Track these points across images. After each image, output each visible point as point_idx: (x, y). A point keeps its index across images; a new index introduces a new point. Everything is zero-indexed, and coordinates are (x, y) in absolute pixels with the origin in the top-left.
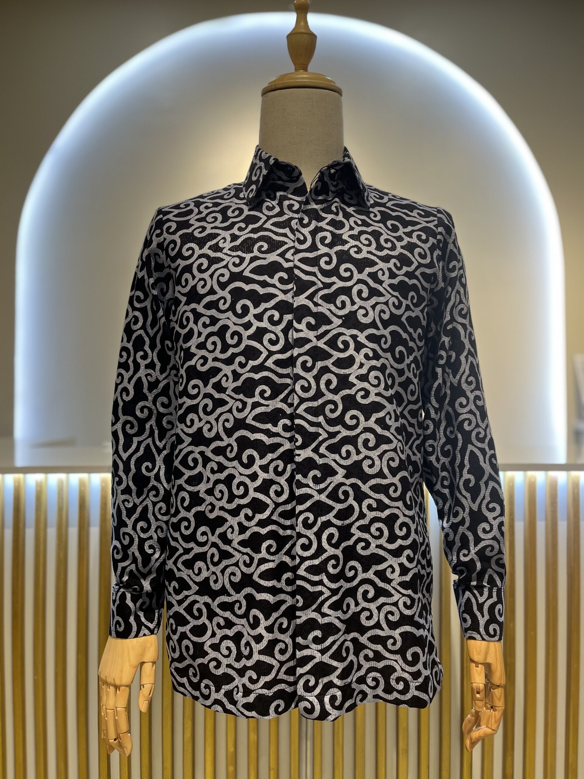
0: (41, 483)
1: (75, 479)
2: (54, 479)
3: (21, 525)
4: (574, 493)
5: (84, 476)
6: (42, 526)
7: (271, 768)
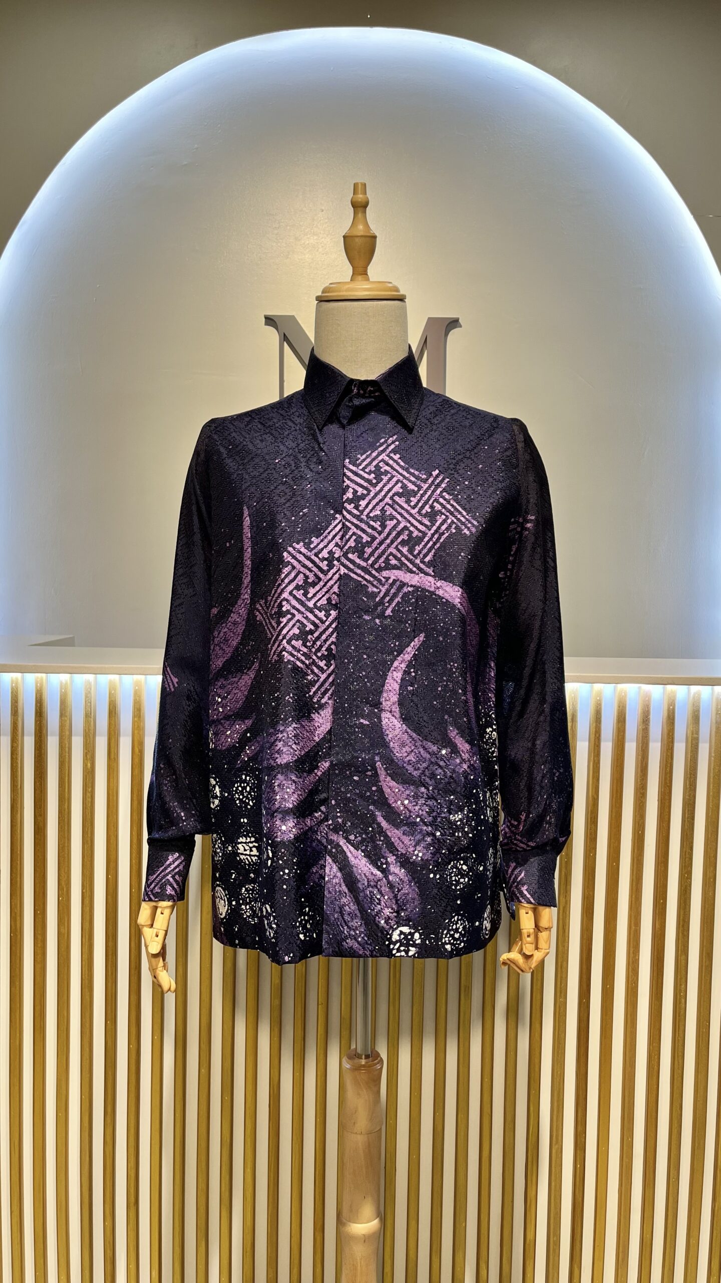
0: (66, 683)
1: (104, 680)
2: (81, 680)
3: (44, 732)
4: (669, 710)
5: (115, 678)
6: (67, 733)
7: (320, 1003)
